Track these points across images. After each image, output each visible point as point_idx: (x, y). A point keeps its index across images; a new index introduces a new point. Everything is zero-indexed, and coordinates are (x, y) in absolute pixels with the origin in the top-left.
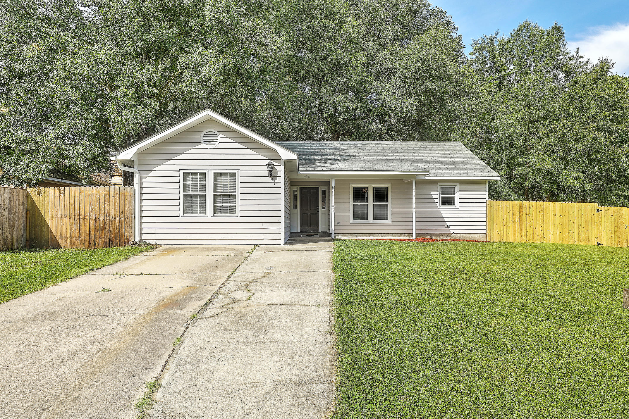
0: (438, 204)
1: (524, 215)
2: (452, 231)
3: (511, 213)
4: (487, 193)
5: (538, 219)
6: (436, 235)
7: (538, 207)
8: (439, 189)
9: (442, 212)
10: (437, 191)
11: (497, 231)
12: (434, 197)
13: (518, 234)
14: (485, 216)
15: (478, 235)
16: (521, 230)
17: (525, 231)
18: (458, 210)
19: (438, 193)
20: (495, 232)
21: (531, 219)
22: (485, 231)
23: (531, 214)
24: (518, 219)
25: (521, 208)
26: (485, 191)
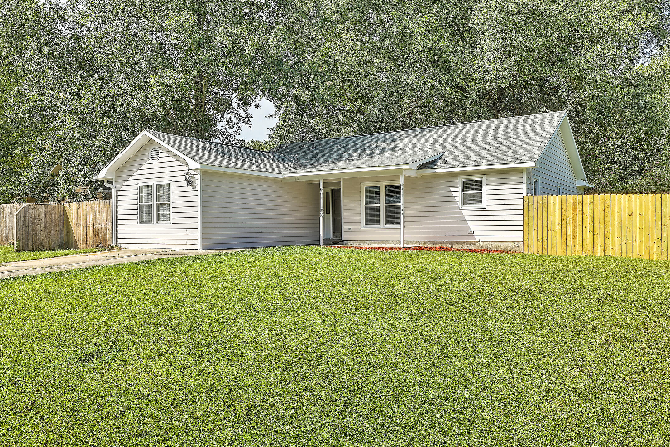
0: (459, 203)
1: (580, 215)
2: (477, 238)
3: (559, 212)
4: (524, 186)
5: (602, 220)
6: (457, 242)
7: (602, 203)
8: (461, 184)
9: (465, 213)
10: (457, 187)
11: (538, 239)
12: (454, 194)
13: (569, 243)
14: (521, 217)
15: (513, 243)
16: (575, 236)
17: (580, 238)
18: (484, 209)
19: (459, 189)
20: (535, 240)
21: (591, 221)
22: (520, 239)
23: (590, 213)
24: (569, 221)
25: (574, 204)
26: (522, 183)
